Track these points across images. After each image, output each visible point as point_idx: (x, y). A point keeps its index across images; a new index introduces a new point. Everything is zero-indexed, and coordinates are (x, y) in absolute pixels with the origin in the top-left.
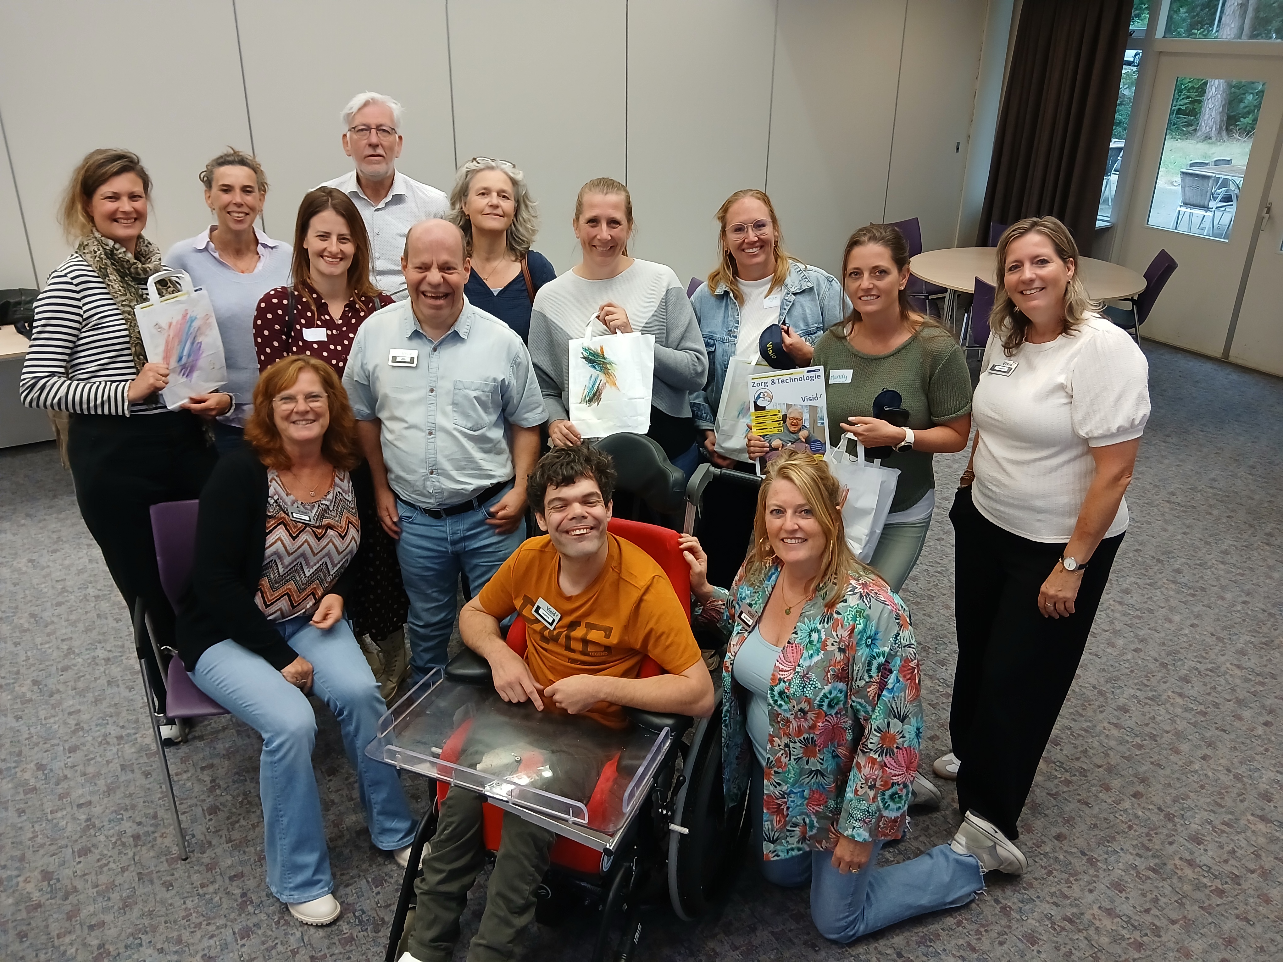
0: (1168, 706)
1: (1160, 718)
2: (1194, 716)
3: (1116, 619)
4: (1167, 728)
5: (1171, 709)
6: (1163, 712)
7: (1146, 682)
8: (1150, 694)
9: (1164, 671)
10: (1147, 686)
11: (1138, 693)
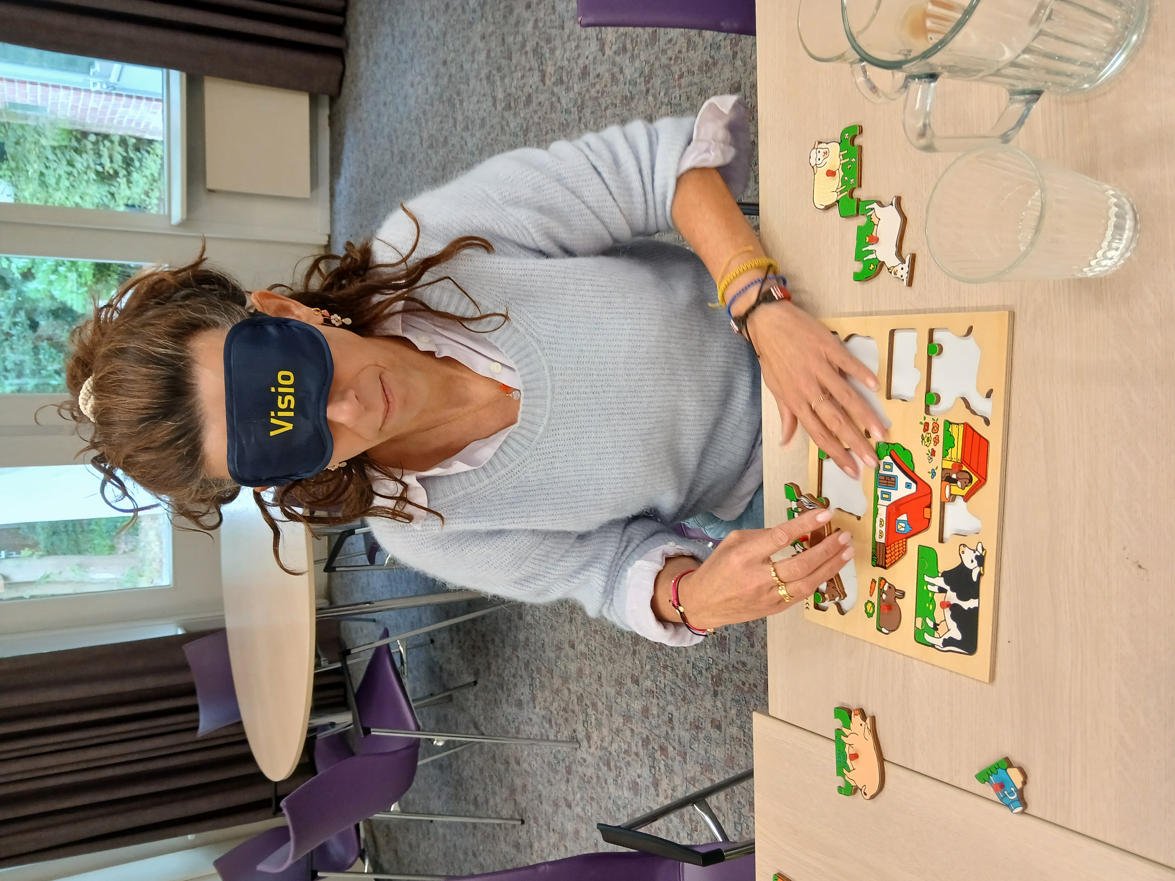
0: (606, 744)
1: (622, 745)
2: (602, 713)
3: (549, 843)
4: (628, 733)
5: (608, 739)
6: (615, 746)
7: (595, 780)
8: (604, 768)
9: (574, 767)
10: (598, 777)
11: (610, 781)
